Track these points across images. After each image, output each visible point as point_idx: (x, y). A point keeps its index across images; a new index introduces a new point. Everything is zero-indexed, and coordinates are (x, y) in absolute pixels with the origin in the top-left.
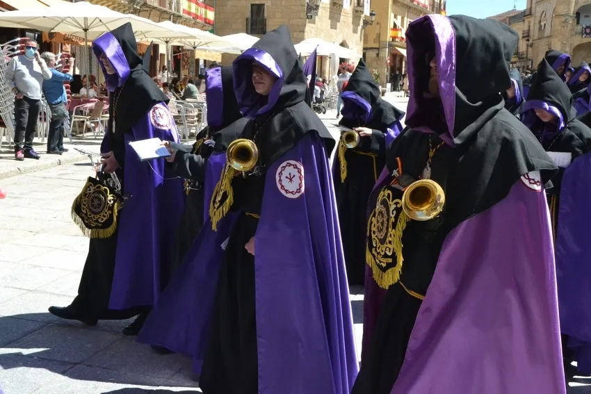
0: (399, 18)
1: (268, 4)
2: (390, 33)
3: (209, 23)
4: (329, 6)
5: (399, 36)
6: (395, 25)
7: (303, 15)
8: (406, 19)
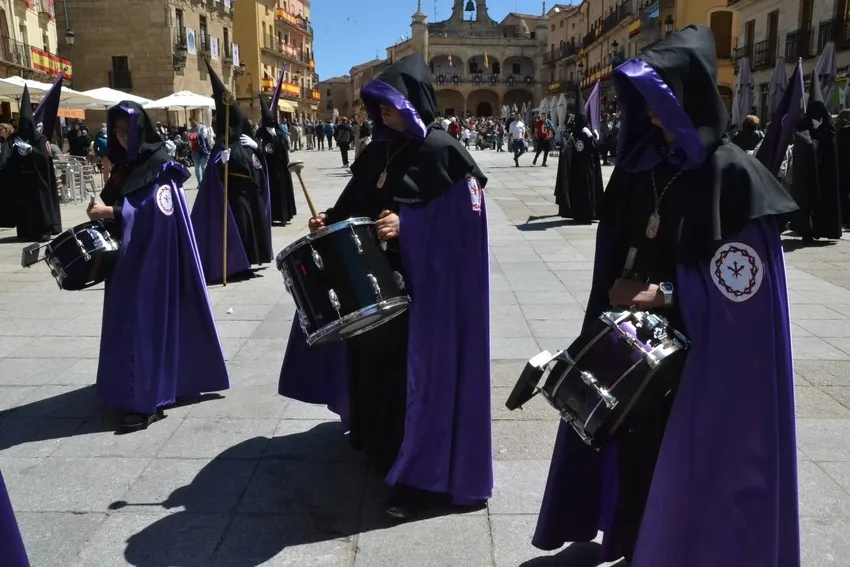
0: (269, 68)
1: (131, 56)
2: (262, 84)
3: (66, 78)
4: (196, 57)
5: (271, 85)
6: (266, 75)
7: (170, 67)
8: (276, 69)
